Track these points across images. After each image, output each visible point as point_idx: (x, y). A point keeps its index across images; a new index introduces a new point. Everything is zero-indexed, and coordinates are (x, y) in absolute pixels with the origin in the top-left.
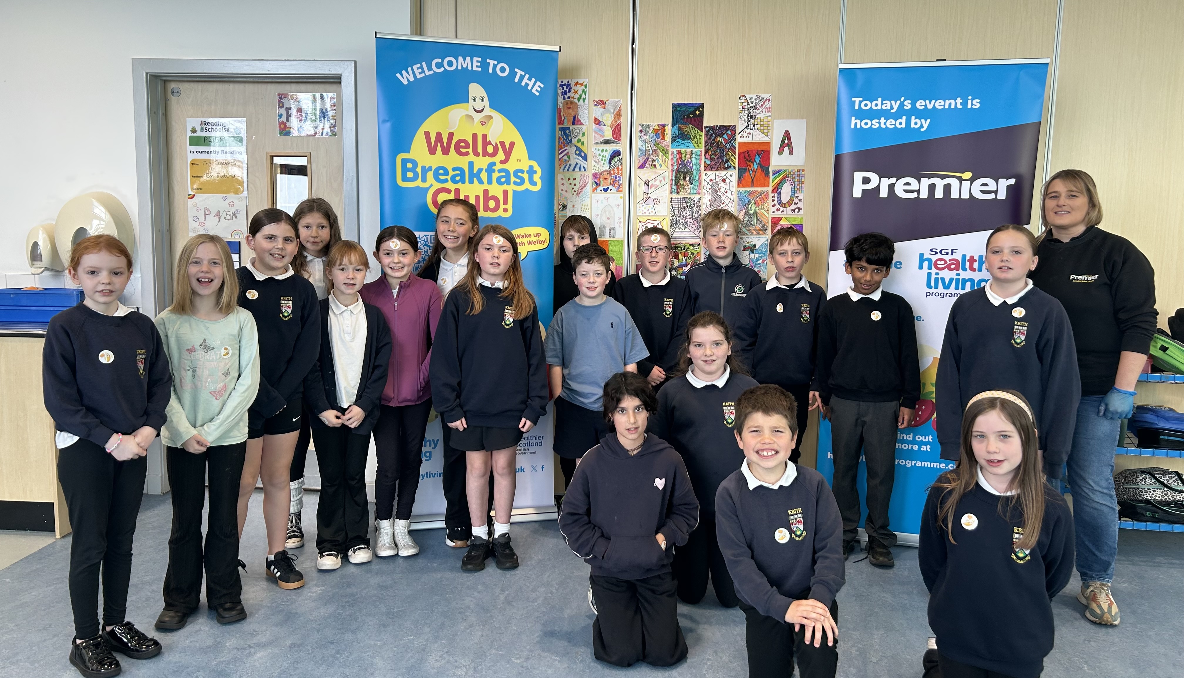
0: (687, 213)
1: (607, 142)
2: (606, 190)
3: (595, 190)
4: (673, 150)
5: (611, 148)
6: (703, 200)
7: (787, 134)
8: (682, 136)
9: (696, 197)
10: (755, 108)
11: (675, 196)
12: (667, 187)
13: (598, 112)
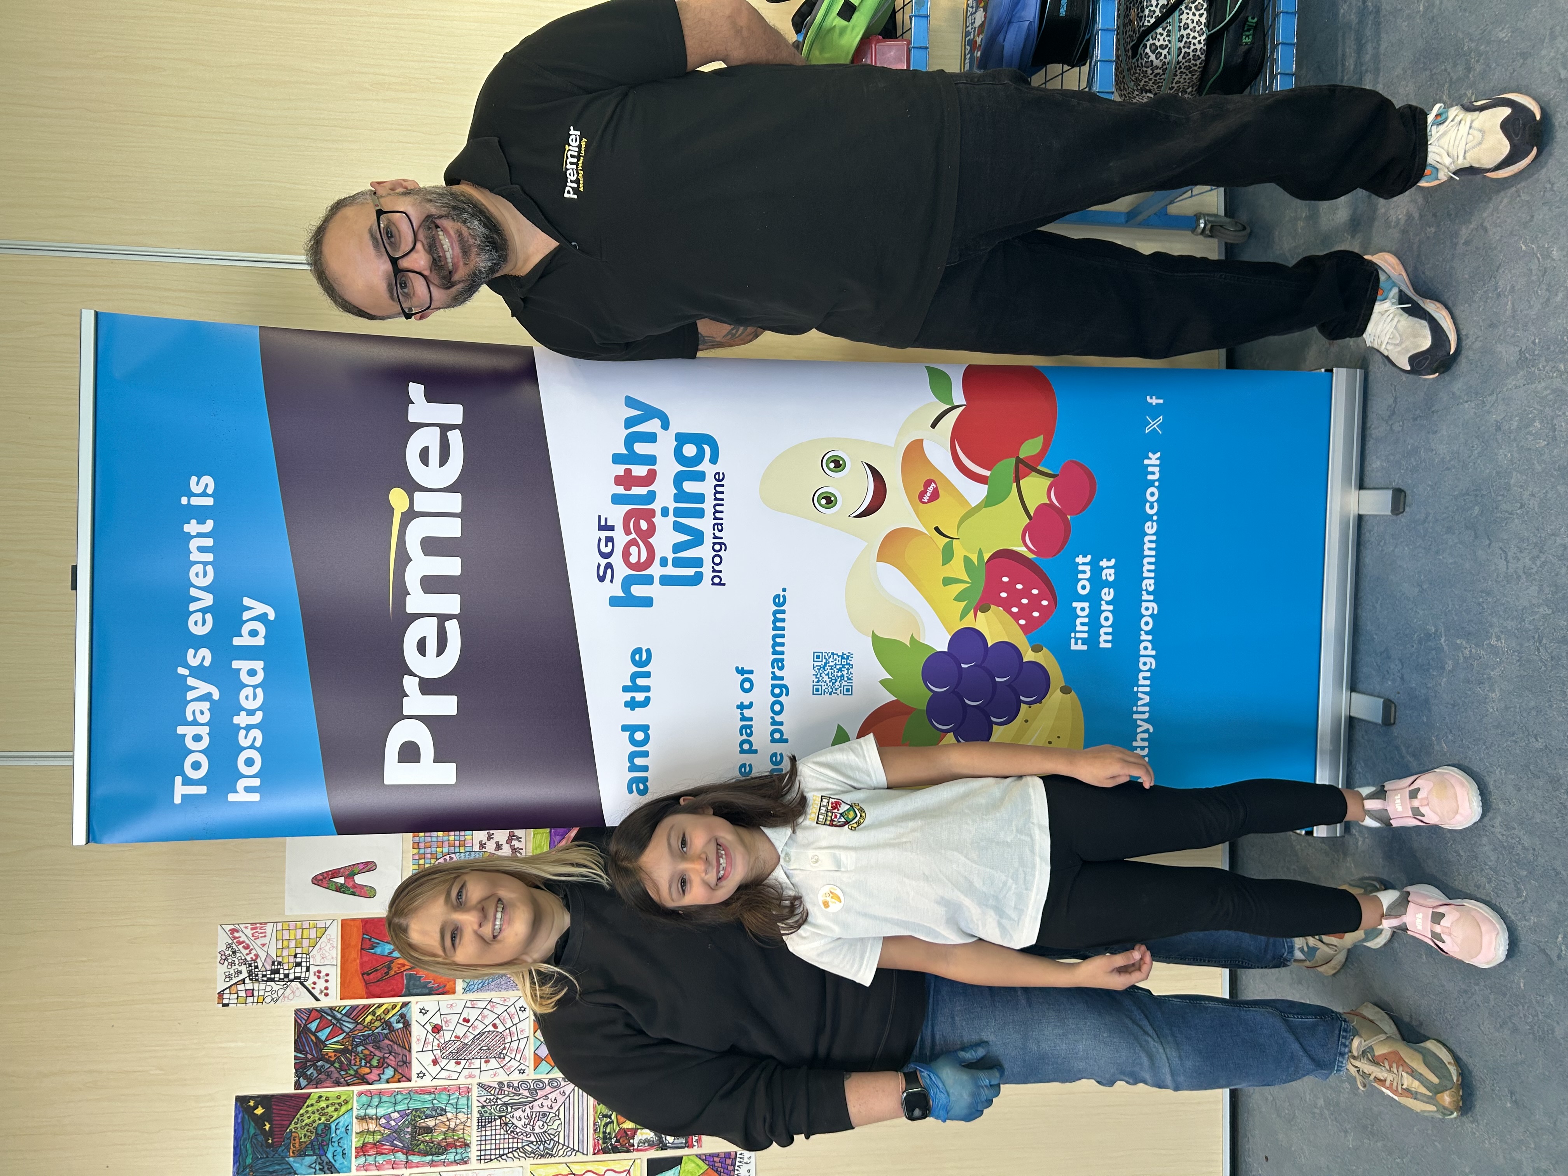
0: (519, 1118)
4: (356, 1168)
6: (486, 1079)
7: (323, 880)
8: (320, 1147)
9: (477, 1098)
10: (251, 964)
11: (473, 1152)
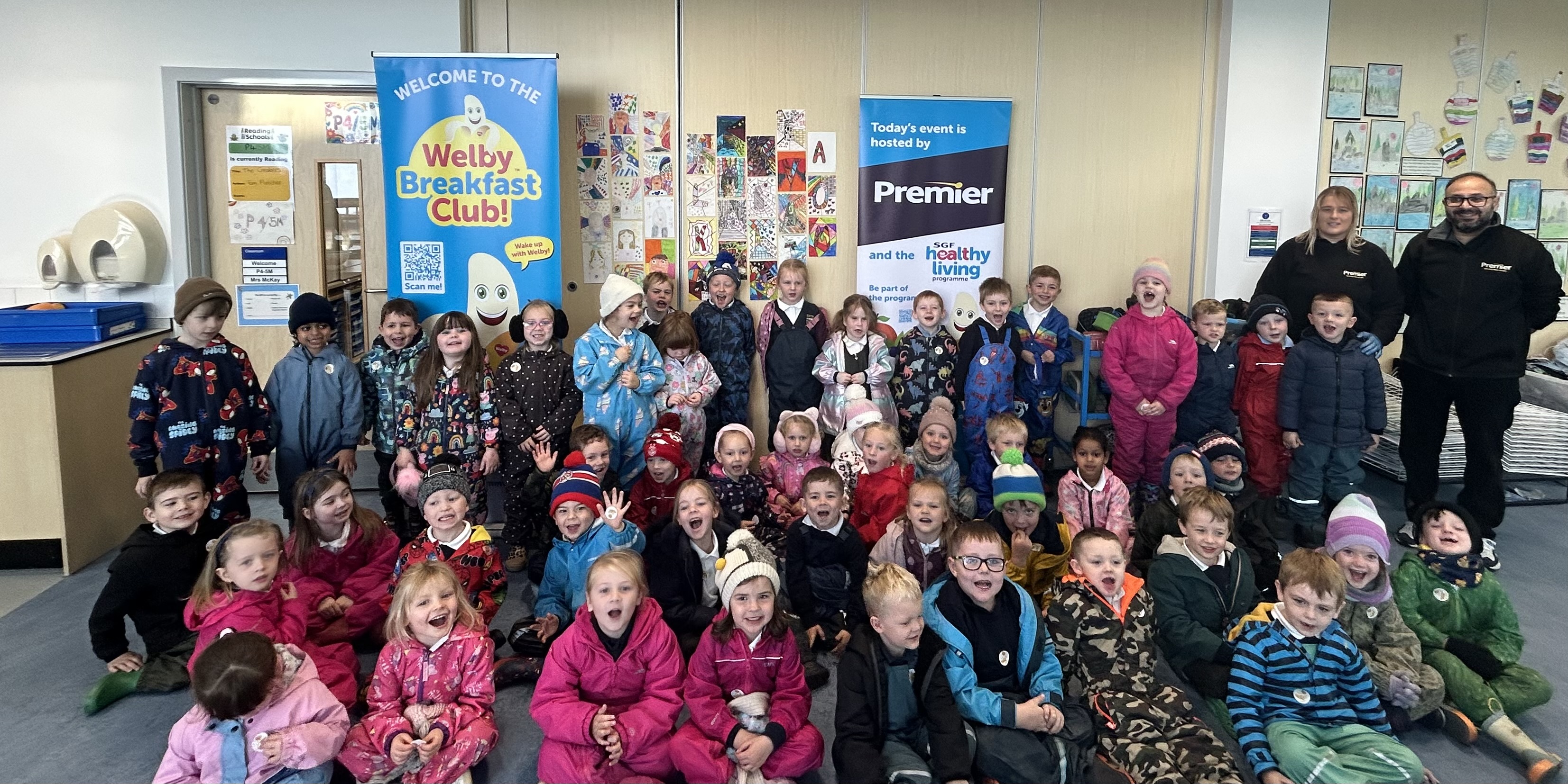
0: (733, 214)
1: (657, 150)
2: (657, 193)
3: (647, 193)
4: (719, 158)
5: (662, 155)
6: (748, 203)
7: (820, 145)
8: (726, 145)
9: (741, 200)
10: (791, 121)
11: (721, 198)
12: (715, 191)
13: (648, 122)
